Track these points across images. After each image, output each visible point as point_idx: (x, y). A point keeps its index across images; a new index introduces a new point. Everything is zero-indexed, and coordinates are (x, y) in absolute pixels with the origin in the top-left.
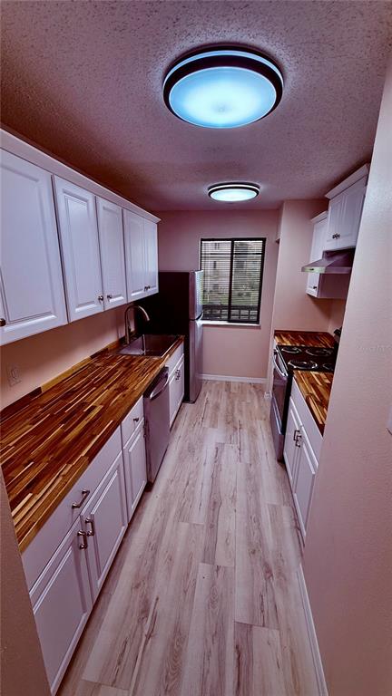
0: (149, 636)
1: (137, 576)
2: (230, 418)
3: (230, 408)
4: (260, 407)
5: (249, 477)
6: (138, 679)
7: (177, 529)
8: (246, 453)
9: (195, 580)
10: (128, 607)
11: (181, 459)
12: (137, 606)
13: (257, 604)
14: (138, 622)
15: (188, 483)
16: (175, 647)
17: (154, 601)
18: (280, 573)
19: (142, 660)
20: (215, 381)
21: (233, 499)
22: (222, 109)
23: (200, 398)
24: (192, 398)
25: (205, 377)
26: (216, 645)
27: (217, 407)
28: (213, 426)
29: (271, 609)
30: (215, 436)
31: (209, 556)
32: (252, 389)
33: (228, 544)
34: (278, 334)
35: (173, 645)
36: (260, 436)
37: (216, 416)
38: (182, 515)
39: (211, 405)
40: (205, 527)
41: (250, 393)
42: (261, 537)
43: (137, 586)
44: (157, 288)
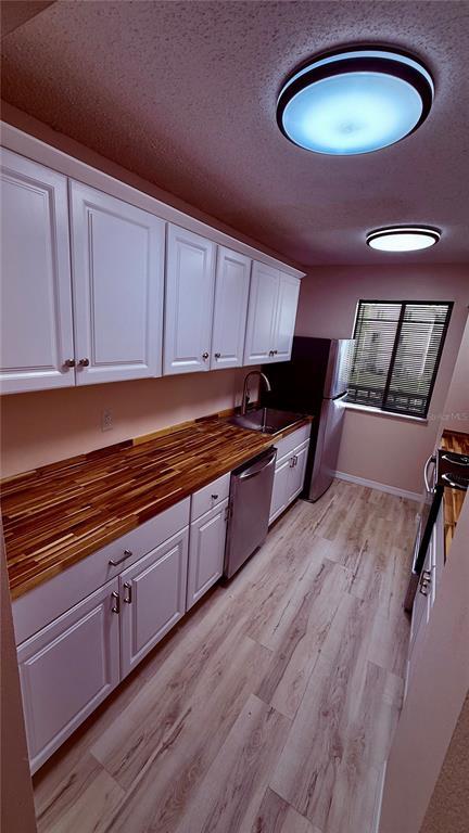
0: (166, 746)
1: (178, 674)
2: (355, 534)
3: (360, 520)
4: (405, 532)
5: (354, 615)
6: (139, 785)
7: (240, 642)
8: (361, 585)
9: (239, 711)
10: (157, 703)
11: (273, 563)
12: (166, 705)
13: (307, 782)
14: (162, 723)
15: (272, 595)
16: (189, 775)
17: (185, 711)
18: (353, 759)
19: (150, 768)
20: (350, 483)
21: (323, 635)
22: (348, 128)
23: (324, 498)
24: (313, 496)
25: (340, 475)
26: (236, 800)
27: (342, 515)
28: (329, 536)
29: (323, 800)
30: (327, 549)
31: (266, 691)
32: (401, 505)
33: (294, 689)
34: (448, 435)
35: (187, 772)
36: (390, 568)
37: (337, 526)
38: (251, 629)
39: (335, 511)
40: (274, 654)
41: (396, 510)
42: (343, 699)
43: (174, 686)
44: (289, 354)
